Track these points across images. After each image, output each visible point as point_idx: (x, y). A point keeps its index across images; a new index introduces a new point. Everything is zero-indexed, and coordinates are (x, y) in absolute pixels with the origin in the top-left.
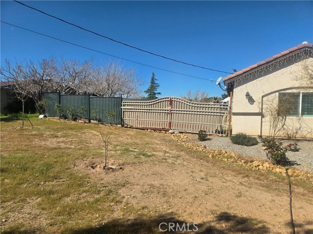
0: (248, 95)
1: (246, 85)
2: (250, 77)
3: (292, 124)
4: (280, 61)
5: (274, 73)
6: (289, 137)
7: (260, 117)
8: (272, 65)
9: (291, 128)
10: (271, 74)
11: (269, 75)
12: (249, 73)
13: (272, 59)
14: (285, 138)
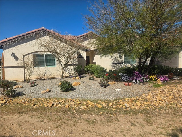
0: (13, 55)
1: (12, 48)
2: (13, 43)
3: (42, 71)
4: (30, 36)
5: (29, 42)
6: (41, 78)
7: (23, 68)
8: (26, 37)
9: (41, 73)
10: (27, 43)
11: (26, 43)
12: (12, 41)
13: (26, 33)
14: (39, 79)
